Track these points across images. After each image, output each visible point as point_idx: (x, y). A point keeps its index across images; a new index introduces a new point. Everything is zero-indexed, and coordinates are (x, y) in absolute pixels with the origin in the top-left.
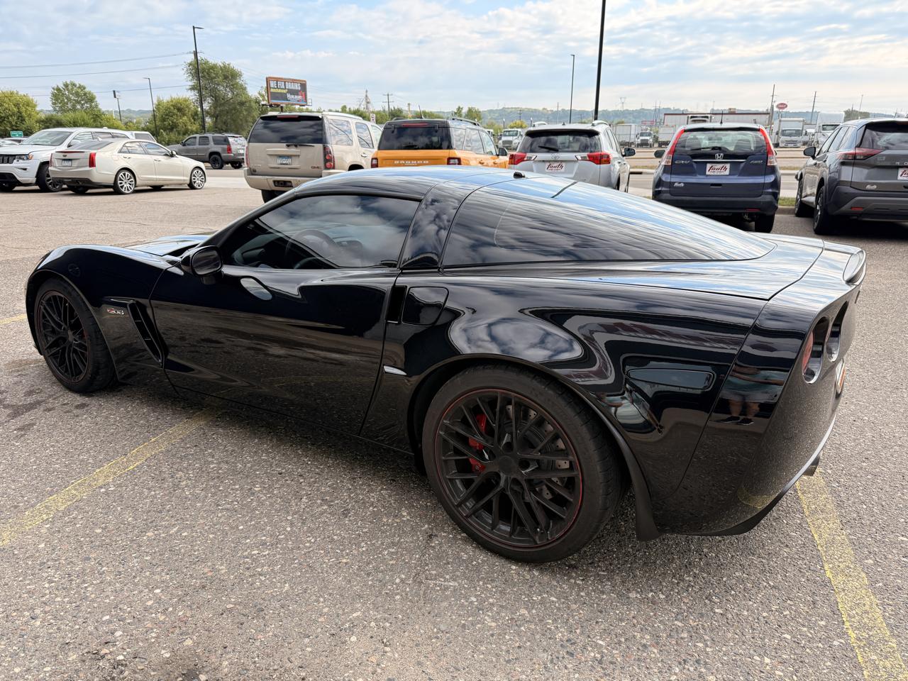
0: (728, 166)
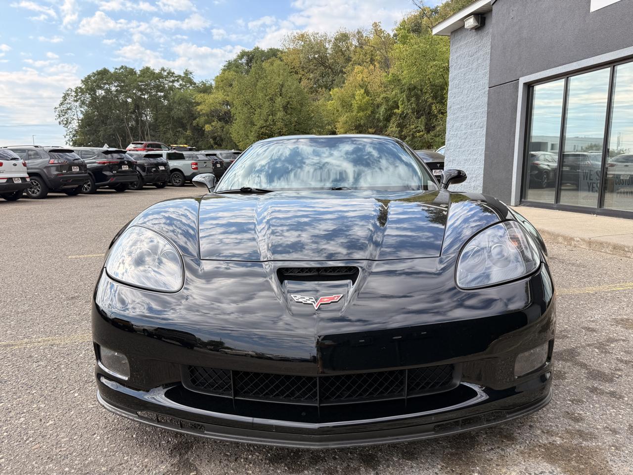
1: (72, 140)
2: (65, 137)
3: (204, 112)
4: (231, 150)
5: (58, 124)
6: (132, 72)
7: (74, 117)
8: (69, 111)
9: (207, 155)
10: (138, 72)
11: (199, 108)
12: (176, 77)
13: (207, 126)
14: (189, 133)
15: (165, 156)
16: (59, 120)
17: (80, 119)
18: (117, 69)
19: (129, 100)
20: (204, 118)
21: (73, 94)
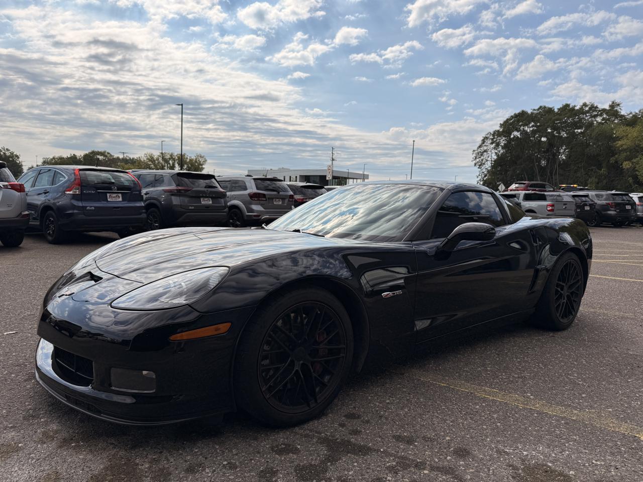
0: (120, 195)
1: (483, 180)
2: (478, 177)
3: (625, 147)
4: (612, 190)
5: (474, 165)
6: (550, 111)
7: (489, 159)
8: (485, 153)
9: (574, 196)
10: (556, 110)
11: (620, 143)
12: (600, 111)
13: (625, 163)
14: (603, 171)
15: (522, 197)
16: (475, 162)
17: (493, 160)
18: (535, 110)
19: (544, 139)
20: (625, 154)
21: (491, 137)
